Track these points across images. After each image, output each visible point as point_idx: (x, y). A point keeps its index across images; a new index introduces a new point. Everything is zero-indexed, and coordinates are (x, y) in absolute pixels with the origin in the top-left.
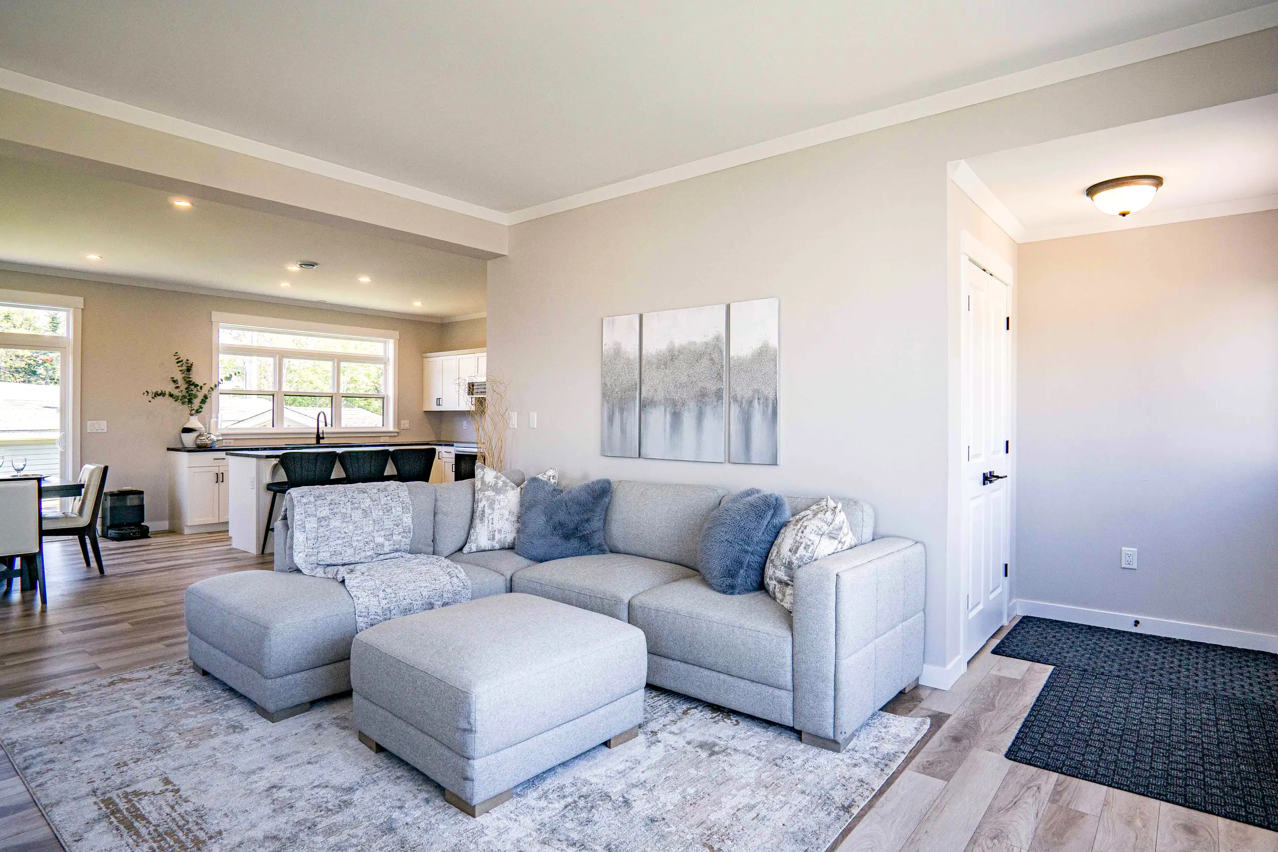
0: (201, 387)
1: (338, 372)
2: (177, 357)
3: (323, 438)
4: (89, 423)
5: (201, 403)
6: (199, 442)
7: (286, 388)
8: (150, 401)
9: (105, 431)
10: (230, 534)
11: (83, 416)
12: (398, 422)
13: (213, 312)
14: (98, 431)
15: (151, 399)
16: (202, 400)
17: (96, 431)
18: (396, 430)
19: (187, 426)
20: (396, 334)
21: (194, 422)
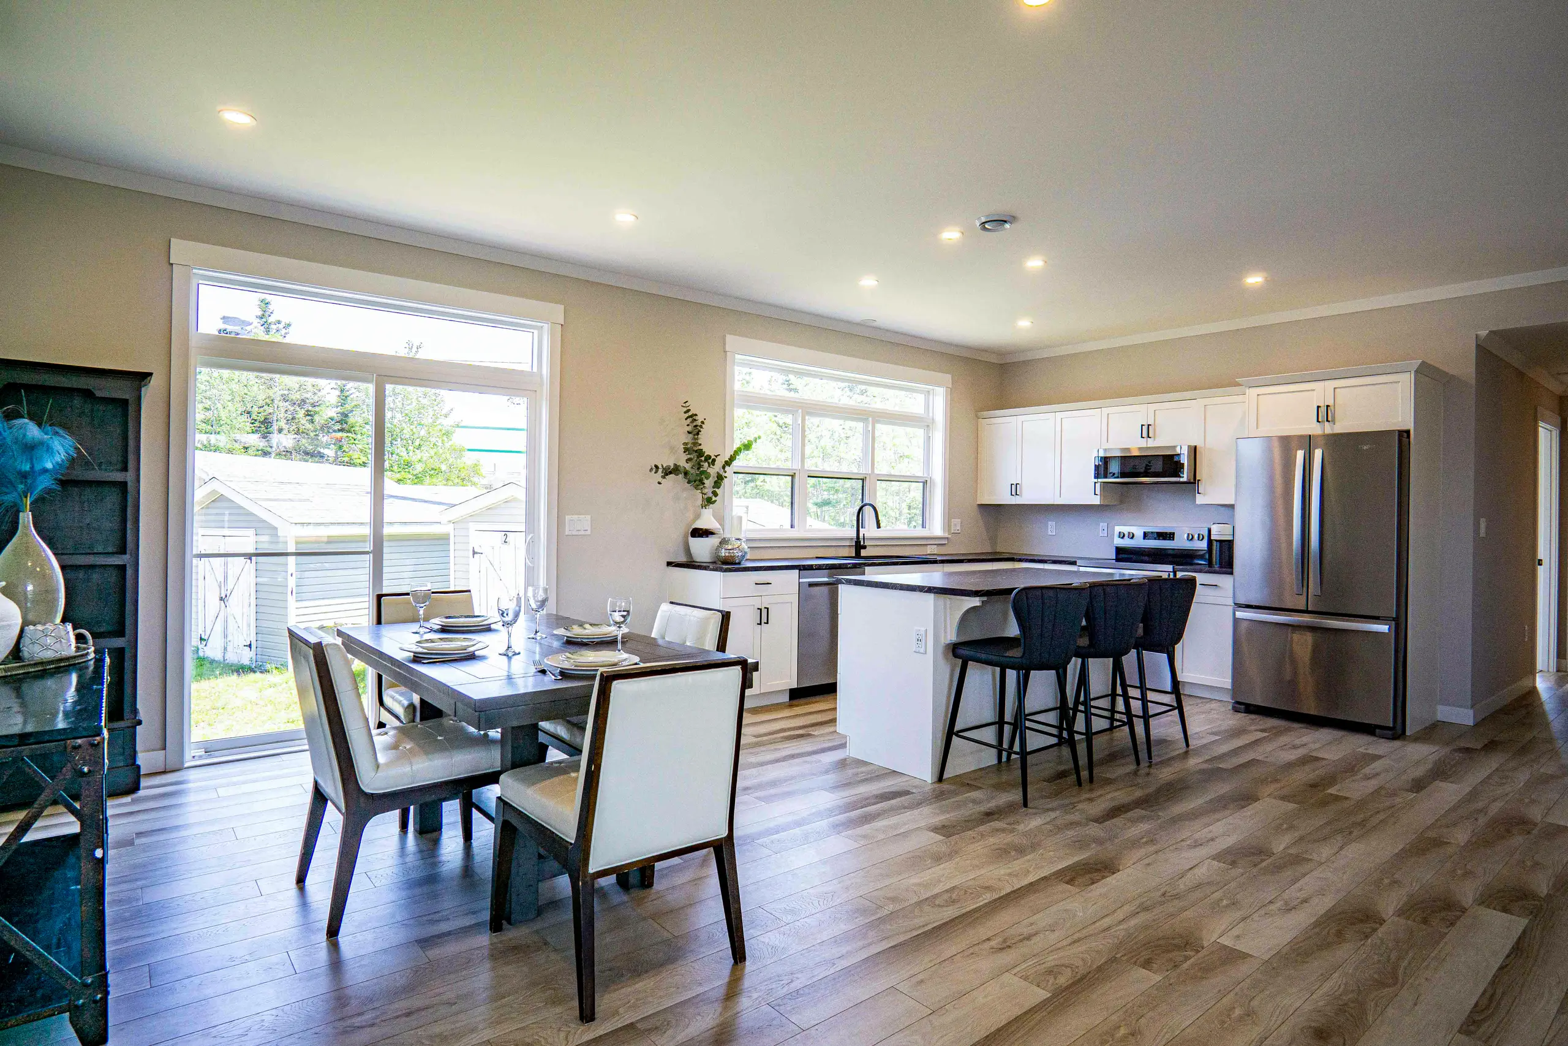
0: (714, 460)
1: (870, 439)
2: (685, 409)
3: (864, 547)
4: (568, 518)
5: (713, 488)
6: (723, 553)
7: (810, 465)
8: (659, 483)
9: (589, 532)
10: (841, 727)
11: (561, 508)
12: (947, 525)
13: (729, 338)
14: (580, 533)
15: (660, 480)
16: (715, 482)
17: (577, 533)
18: (946, 535)
19: (700, 524)
20: (948, 377)
21: (707, 520)
